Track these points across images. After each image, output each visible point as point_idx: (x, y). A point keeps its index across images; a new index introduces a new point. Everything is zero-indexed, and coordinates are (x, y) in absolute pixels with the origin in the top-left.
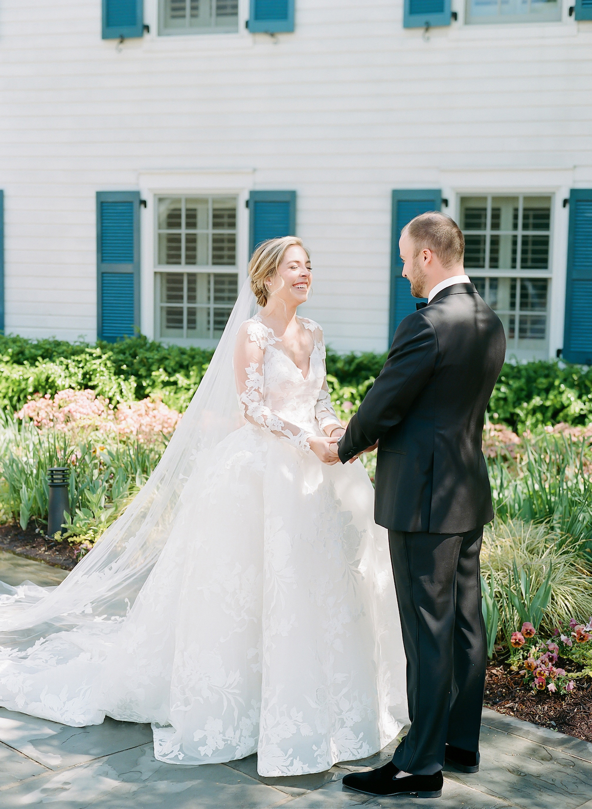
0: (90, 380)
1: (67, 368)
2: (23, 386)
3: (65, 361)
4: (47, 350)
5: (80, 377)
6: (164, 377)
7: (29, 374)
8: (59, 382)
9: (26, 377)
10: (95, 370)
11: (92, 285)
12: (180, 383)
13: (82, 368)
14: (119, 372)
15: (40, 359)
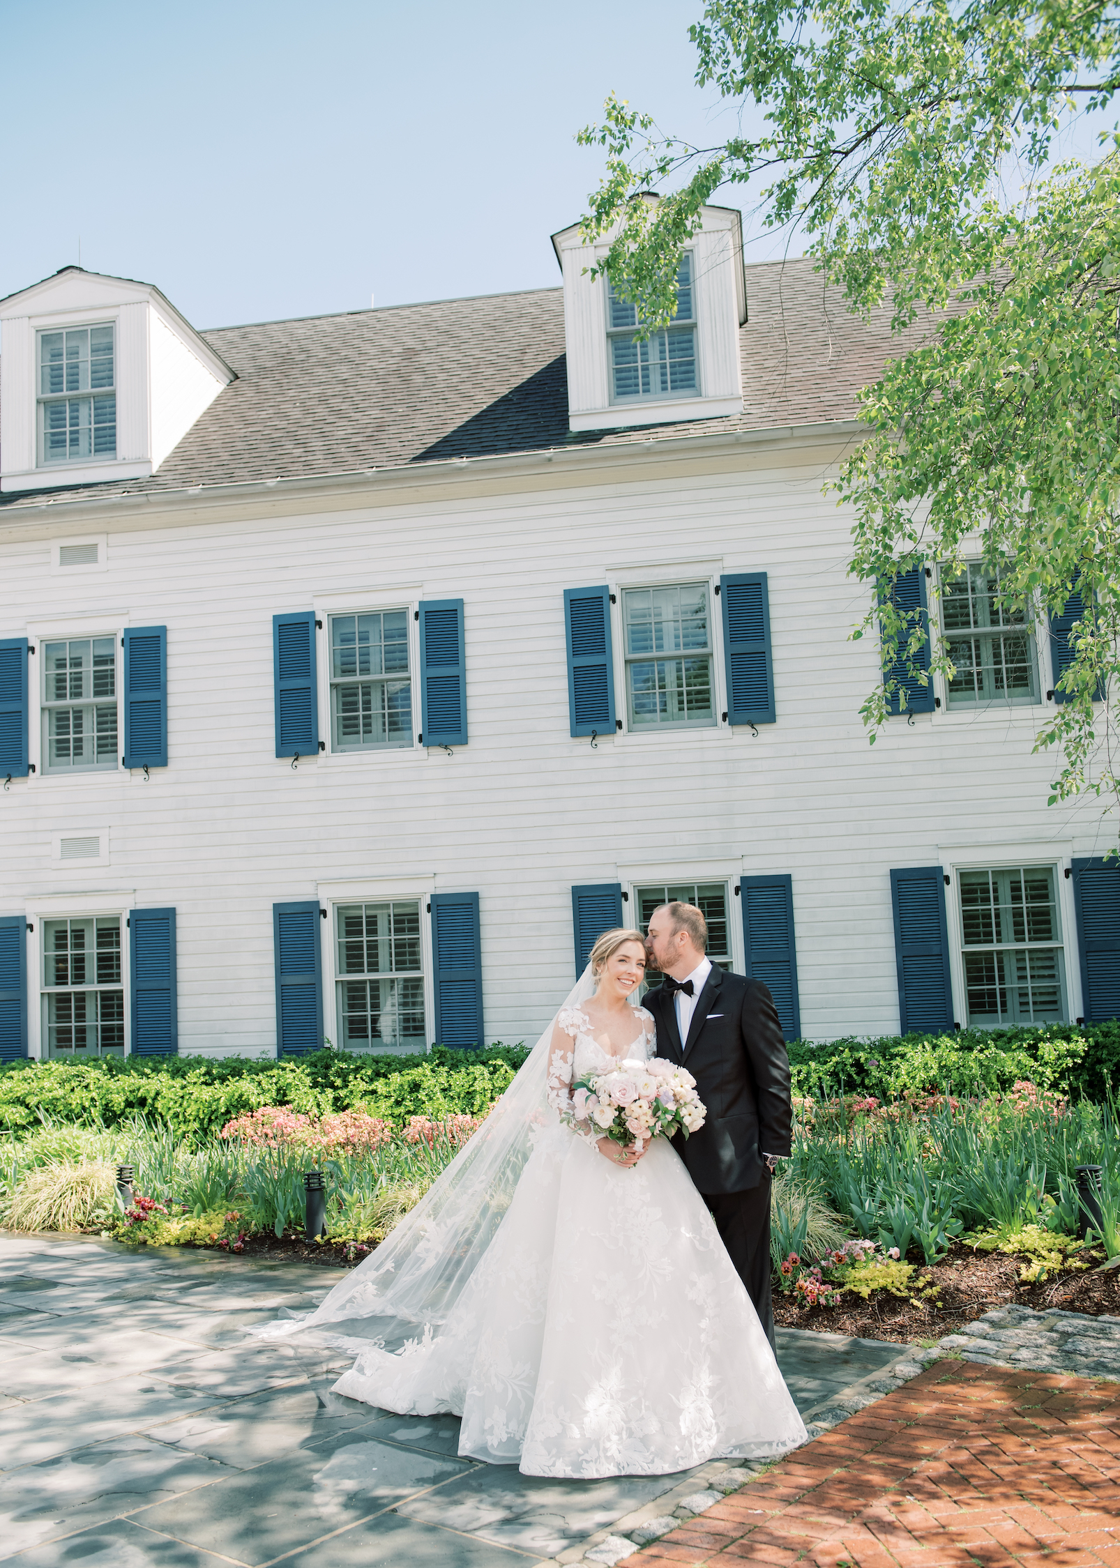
0: (285, 1095)
1: (260, 1083)
2: (214, 1107)
3: (257, 1078)
4: (234, 1068)
5: (274, 1094)
6: (363, 1086)
7: (222, 1093)
8: (253, 1100)
9: (216, 1097)
10: (289, 1084)
11: (270, 999)
12: (379, 1091)
13: (276, 1083)
14: (315, 1085)
15: (229, 1077)
